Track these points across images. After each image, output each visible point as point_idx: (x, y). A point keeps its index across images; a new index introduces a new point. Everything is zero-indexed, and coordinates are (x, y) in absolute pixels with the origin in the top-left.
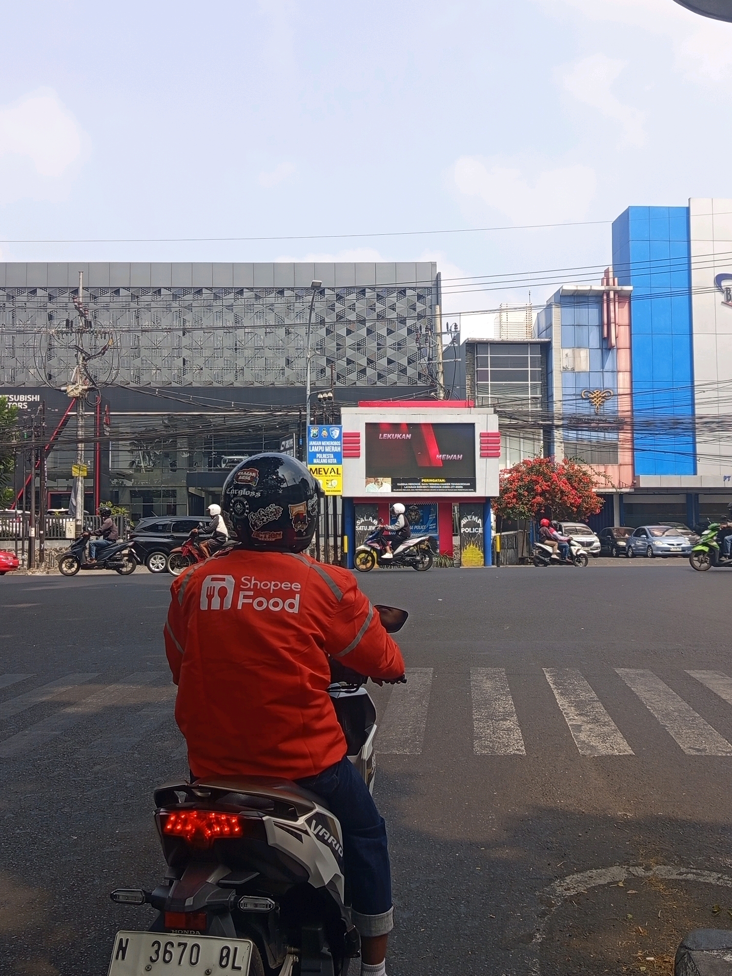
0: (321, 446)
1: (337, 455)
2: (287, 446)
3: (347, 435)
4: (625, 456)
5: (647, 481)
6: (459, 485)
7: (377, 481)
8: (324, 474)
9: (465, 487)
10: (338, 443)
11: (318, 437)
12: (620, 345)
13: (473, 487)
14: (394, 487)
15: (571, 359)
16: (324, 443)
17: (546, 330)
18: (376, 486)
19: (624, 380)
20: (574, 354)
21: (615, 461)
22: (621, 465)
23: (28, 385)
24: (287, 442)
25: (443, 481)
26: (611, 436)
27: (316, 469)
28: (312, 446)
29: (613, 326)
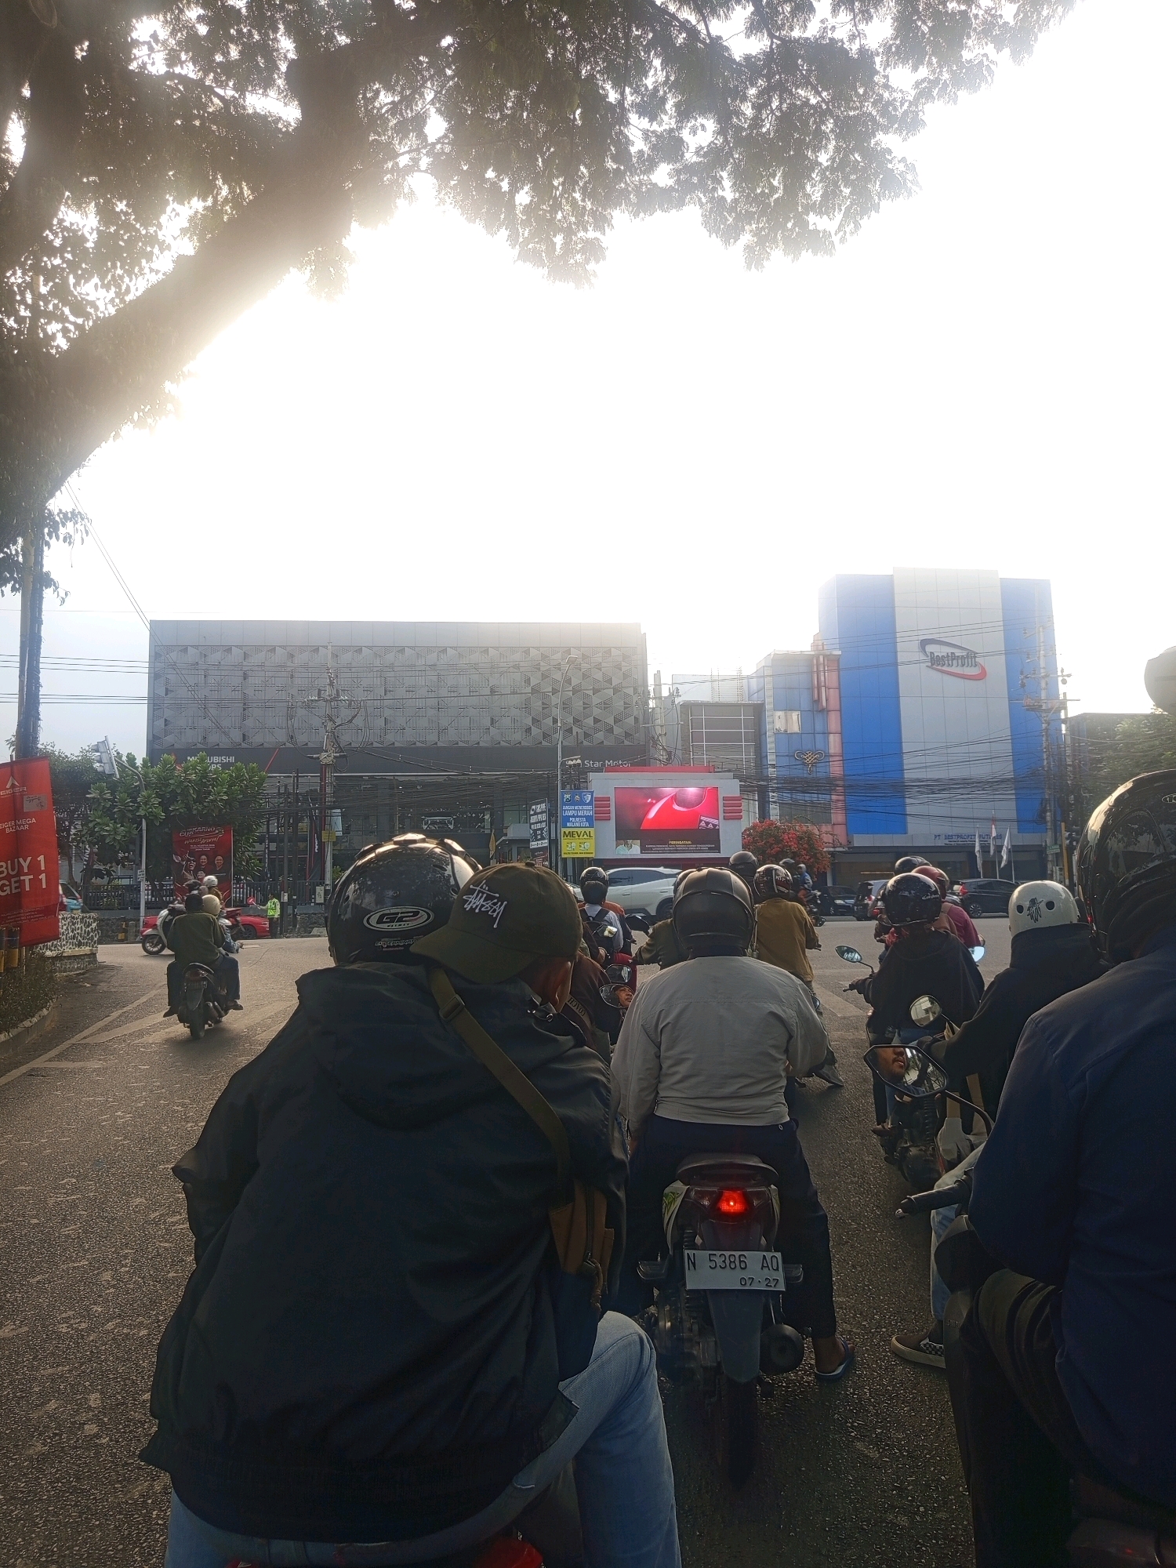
0: (574, 810)
1: (589, 819)
2: (538, 810)
3: (597, 799)
4: (838, 817)
5: (860, 841)
6: (705, 847)
7: (626, 844)
8: (577, 837)
9: (710, 849)
10: (590, 807)
11: (571, 802)
12: (831, 707)
13: (717, 849)
14: (643, 849)
15: (783, 721)
16: (576, 808)
17: (758, 692)
18: (626, 848)
19: (835, 741)
20: (786, 716)
21: (828, 821)
22: (834, 824)
23: (222, 746)
24: (539, 806)
25: (689, 842)
26: (823, 798)
27: (569, 832)
28: (565, 810)
29: (823, 689)
